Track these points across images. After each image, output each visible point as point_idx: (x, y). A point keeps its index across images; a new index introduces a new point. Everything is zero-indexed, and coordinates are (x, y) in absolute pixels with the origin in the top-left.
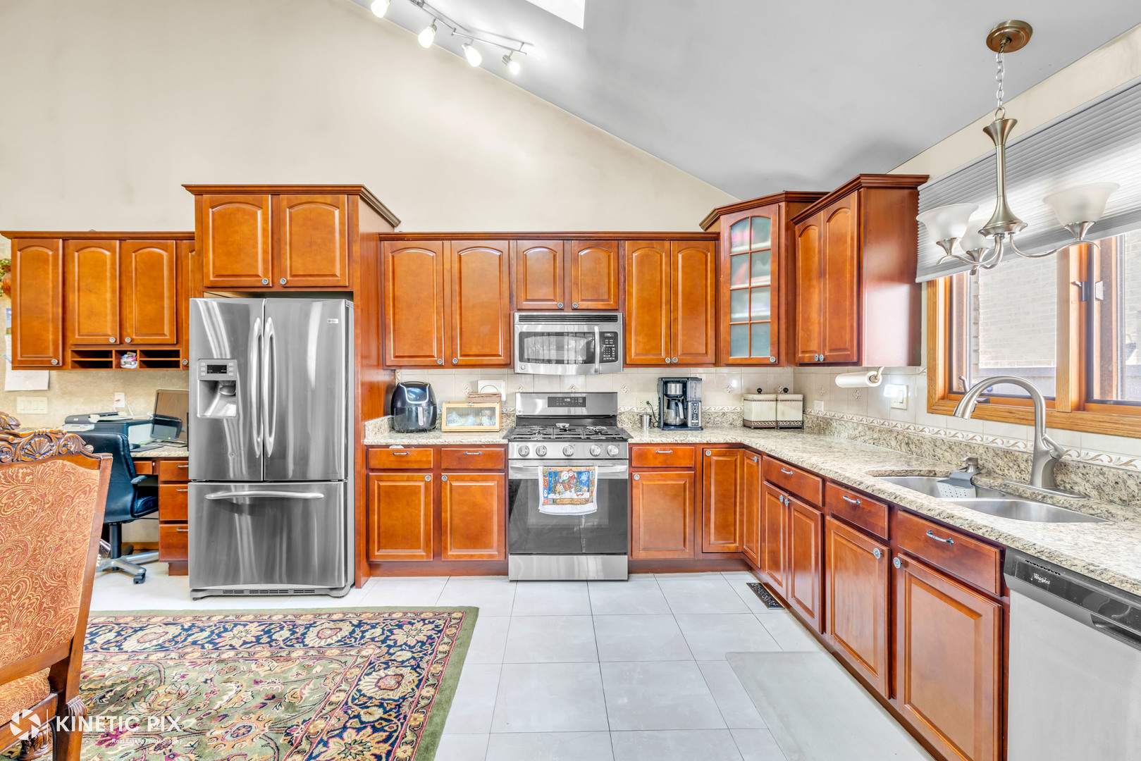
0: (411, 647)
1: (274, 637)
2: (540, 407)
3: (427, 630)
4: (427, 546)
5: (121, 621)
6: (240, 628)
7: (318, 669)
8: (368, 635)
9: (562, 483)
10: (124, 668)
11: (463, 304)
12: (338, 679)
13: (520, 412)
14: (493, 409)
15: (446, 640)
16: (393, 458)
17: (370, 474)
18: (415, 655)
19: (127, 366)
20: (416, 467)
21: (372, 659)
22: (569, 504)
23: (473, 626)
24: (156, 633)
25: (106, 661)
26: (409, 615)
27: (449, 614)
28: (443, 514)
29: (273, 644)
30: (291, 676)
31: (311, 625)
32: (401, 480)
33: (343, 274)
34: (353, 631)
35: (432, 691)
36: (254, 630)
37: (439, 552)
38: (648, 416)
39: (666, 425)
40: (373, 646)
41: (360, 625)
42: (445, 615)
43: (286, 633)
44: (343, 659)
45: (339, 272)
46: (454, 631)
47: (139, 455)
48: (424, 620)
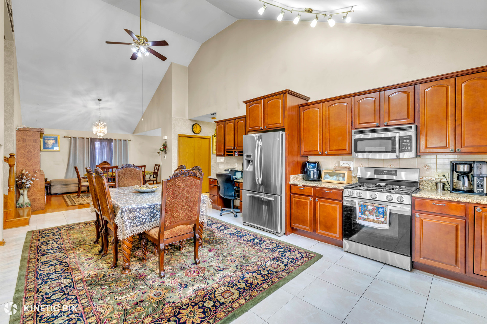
0: (289, 259)
1: (254, 241)
2: (369, 174)
3: (298, 256)
4: (310, 226)
5: (227, 225)
6: (249, 236)
7: (259, 254)
8: (279, 250)
9: (368, 211)
10: (221, 236)
11: (330, 128)
12: (262, 258)
13: (359, 176)
14: (344, 174)
15: (302, 261)
16: (299, 190)
17: (291, 195)
18: (288, 262)
19: (236, 155)
20: (307, 194)
21: (275, 257)
22: (372, 222)
23: (316, 261)
24: (232, 231)
25: (219, 233)
26: (296, 249)
27: (310, 254)
28: (316, 215)
29: (253, 243)
30: (252, 253)
31: (265, 241)
32: (302, 199)
33: (282, 122)
34: (276, 247)
35: (286, 274)
36: (252, 237)
37: (315, 230)
38: (442, 184)
39: (455, 190)
40: (278, 254)
41: (279, 246)
42: (308, 254)
43: (258, 241)
44: (267, 254)
45: (280, 121)
46: (307, 259)
47: (236, 181)
48: (299, 252)
